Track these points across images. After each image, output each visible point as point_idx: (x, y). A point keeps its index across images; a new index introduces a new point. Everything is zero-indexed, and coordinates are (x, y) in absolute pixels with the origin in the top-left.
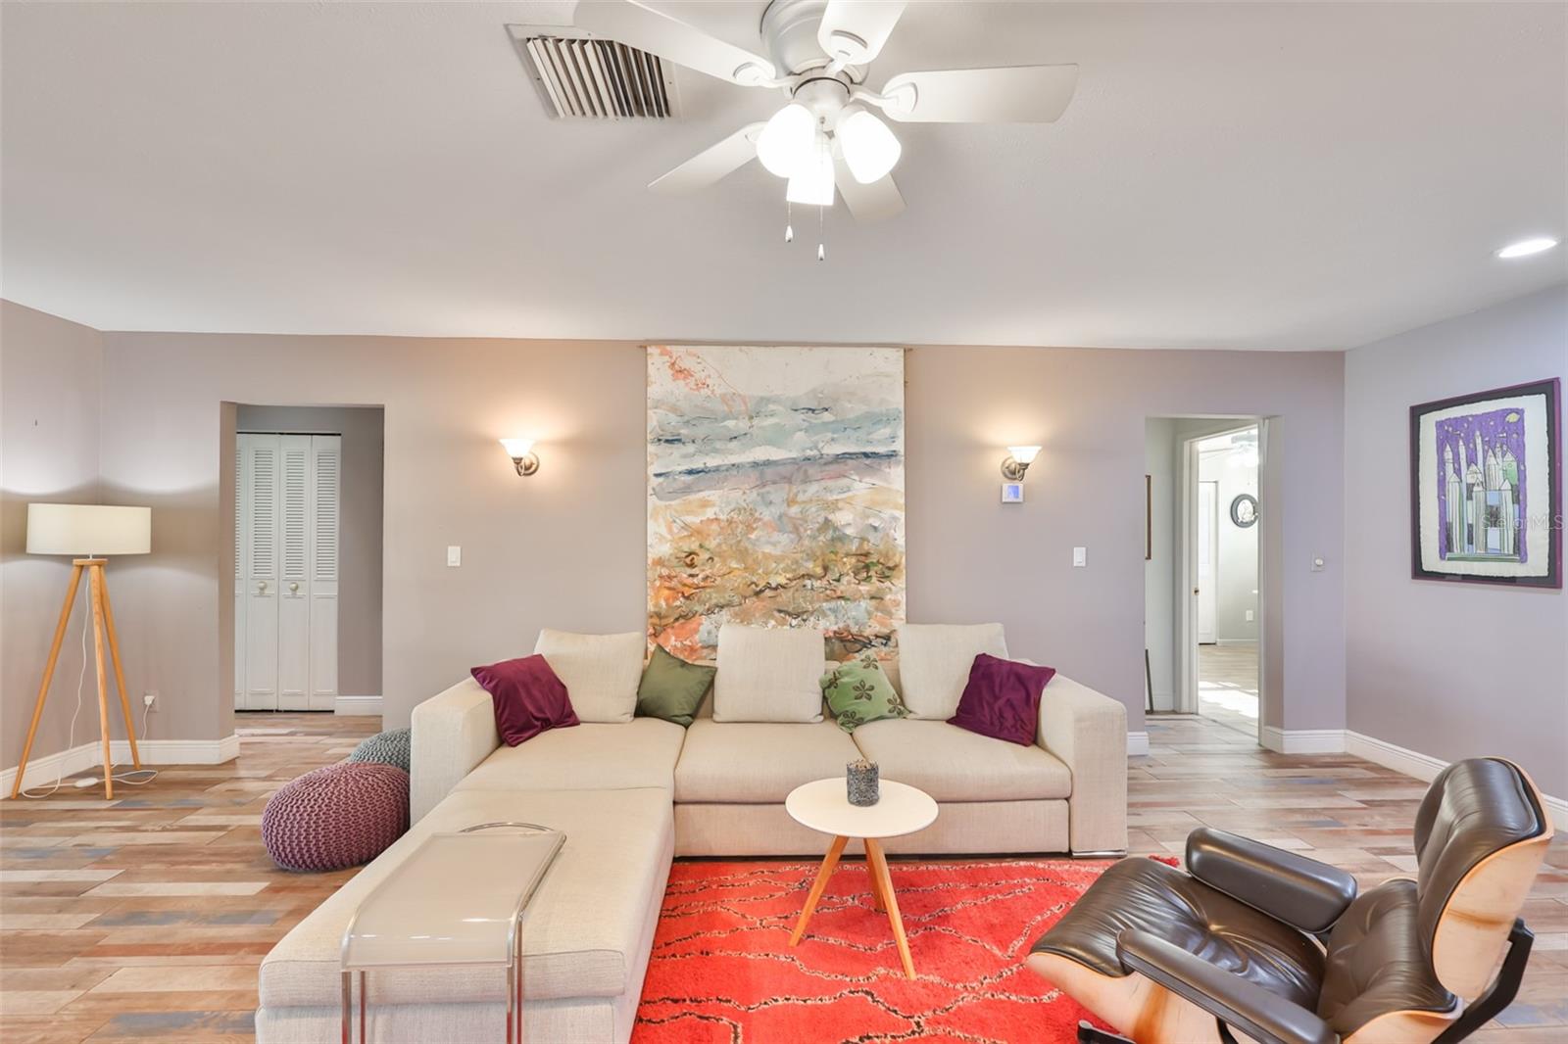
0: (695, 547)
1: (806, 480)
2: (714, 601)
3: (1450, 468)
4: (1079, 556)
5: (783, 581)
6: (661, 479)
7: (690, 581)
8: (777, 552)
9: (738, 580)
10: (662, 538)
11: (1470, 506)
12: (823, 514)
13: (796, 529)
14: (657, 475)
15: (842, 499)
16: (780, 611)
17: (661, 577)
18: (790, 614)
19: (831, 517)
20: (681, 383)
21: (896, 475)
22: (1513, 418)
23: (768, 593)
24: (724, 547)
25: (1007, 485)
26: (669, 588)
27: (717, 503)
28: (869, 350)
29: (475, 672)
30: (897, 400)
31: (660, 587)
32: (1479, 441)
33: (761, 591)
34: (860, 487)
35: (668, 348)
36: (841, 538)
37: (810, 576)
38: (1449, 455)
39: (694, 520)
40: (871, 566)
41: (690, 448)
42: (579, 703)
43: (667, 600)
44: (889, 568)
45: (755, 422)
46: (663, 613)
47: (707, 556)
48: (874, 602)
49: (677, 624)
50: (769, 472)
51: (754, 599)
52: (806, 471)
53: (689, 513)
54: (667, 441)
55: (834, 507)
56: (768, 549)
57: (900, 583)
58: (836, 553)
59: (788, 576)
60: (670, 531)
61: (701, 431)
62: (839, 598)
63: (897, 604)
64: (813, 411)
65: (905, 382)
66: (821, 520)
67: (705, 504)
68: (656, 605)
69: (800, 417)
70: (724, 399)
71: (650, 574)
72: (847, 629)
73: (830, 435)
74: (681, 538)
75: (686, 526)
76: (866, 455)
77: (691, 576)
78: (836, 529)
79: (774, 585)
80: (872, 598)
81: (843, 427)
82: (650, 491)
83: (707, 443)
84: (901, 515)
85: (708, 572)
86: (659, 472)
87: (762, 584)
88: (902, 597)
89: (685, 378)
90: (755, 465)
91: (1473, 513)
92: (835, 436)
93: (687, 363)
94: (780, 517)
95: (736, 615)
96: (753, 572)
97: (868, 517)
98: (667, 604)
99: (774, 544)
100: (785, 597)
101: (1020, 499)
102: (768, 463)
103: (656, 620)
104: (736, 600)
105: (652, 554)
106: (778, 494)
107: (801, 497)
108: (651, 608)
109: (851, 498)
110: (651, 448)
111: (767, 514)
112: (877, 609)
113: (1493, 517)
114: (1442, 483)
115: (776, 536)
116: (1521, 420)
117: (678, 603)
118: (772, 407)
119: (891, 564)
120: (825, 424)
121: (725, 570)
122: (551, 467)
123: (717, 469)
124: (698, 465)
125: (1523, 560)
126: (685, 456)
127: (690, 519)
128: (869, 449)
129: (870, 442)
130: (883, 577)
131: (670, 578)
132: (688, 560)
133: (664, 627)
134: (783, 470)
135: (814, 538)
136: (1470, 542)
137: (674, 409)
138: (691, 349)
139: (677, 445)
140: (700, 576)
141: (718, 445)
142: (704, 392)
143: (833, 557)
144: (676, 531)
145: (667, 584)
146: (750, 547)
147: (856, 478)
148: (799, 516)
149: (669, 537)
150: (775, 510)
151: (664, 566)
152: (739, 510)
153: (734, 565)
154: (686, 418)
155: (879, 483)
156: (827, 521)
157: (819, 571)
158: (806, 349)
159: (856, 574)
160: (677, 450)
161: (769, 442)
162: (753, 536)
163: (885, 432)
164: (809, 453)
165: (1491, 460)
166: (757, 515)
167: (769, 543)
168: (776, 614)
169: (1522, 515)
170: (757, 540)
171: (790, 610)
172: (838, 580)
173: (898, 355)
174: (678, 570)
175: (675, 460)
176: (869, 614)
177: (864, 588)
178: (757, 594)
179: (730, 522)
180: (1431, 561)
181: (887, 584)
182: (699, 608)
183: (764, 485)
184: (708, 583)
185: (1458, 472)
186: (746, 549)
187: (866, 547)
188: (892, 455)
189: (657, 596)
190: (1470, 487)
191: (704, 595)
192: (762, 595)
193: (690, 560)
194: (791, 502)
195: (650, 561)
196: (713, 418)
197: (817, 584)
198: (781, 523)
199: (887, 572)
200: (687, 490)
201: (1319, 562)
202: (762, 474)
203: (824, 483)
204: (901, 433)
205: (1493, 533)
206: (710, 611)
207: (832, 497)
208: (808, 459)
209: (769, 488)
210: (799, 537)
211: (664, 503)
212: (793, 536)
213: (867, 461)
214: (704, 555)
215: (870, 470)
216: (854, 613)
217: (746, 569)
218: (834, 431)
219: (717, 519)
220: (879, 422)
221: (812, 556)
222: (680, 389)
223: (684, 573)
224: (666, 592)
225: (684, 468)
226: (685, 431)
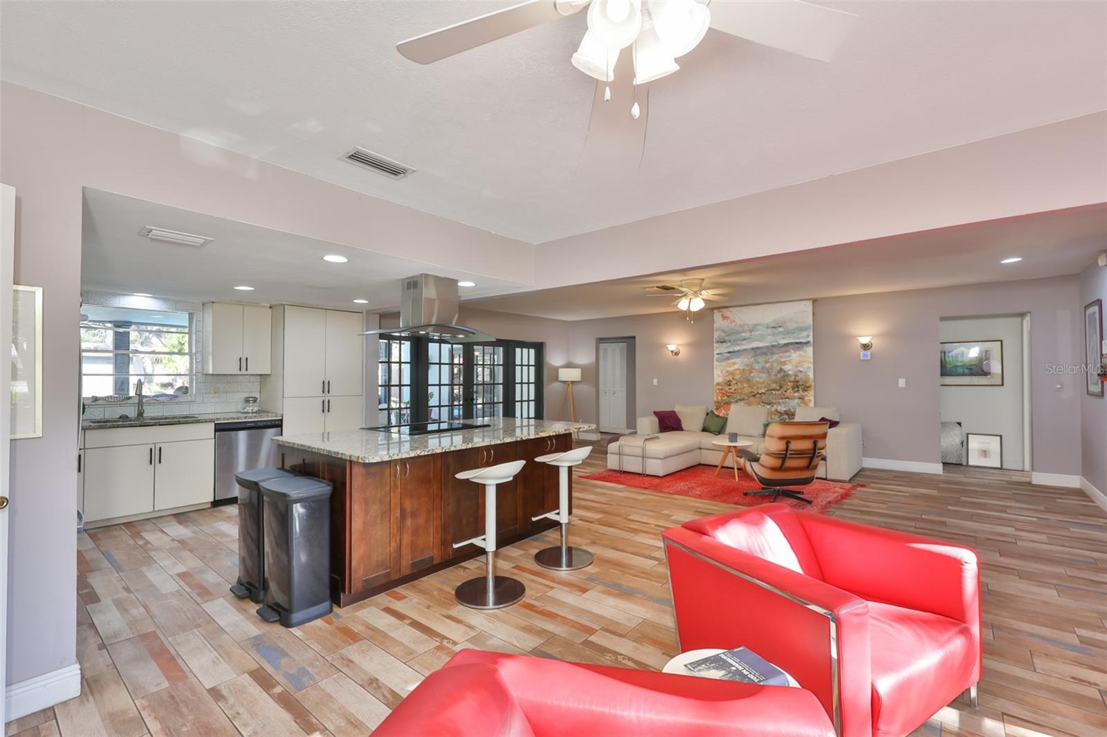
0: (731, 379)
1: (772, 354)
2: (738, 398)
4: (902, 383)
5: (763, 391)
6: (718, 356)
7: (729, 391)
8: (761, 380)
9: (747, 390)
10: (719, 376)
12: (779, 366)
13: (769, 372)
14: (718, 354)
15: (787, 360)
16: (763, 402)
17: (719, 389)
18: (766, 404)
19: (783, 367)
20: (725, 321)
21: (809, 350)
23: (758, 396)
24: (741, 379)
25: (862, 352)
26: (722, 393)
27: (738, 363)
28: (798, 302)
29: (654, 412)
30: (810, 321)
31: (718, 392)
34: (795, 356)
35: (721, 310)
36: (788, 375)
37: (774, 390)
39: (730, 369)
40: (800, 385)
41: (729, 344)
42: (684, 425)
43: (721, 397)
44: (808, 387)
45: (753, 333)
46: (720, 402)
48: (800, 400)
49: (725, 406)
50: (759, 352)
51: (753, 398)
52: (772, 351)
53: (730, 367)
54: (722, 342)
55: (784, 363)
56: (758, 380)
57: (811, 393)
59: (766, 389)
60: (722, 372)
61: (734, 337)
62: (786, 398)
63: (810, 401)
64: (774, 327)
65: (814, 314)
66: (778, 368)
67: (734, 363)
68: (717, 399)
69: (770, 330)
70: (740, 325)
71: (715, 388)
72: (789, 410)
73: (782, 336)
74: (726, 376)
75: (727, 372)
76: (797, 343)
77: (730, 389)
78: (785, 372)
79: (760, 393)
80: (800, 398)
81: (788, 333)
82: (715, 360)
83: (734, 342)
84: (812, 366)
85: (736, 388)
87: (756, 393)
88: (812, 397)
89: (727, 320)
90: (753, 349)
93: (727, 314)
94: (763, 368)
95: (746, 403)
96: (752, 388)
97: (798, 367)
98: (721, 399)
99: (760, 378)
100: (764, 397)
101: (869, 358)
102: (757, 348)
103: (717, 404)
104: (746, 398)
105: (716, 381)
106: (761, 359)
107: (770, 360)
108: (715, 399)
109: (791, 360)
110: (715, 345)
111: (757, 367)
112: (802, 403)
115: (761, 375)
117: (725, 398)
118: (759, 327)
119: (807, 385)
120: (780, 332)
121: (742, 387)
122: (684, 352)
123: (738, 351)
124: (731, 350)
126: (727, 347)
127: (729, 369)
128: (798, 341)
129: (799, 338)
130: (804, 390)
131: (722, 389)
133: (720, 407)
134: (764, 350)
135: (775, 375)
137: (723, 331)
138: (728, 309)
139: (724, 343)
140: (733, 389)
141: (739, 342)
142: (734, 324)
143: (784, 382)
144: (724, 373)
145: (721, 391)
146: (751, 379)
147: (793, 352)
148: (770, 367)
149: (721, 375)
150: (761, 365)
151: (720, 385)
152: (747, 365)
153: (745, 385)
154: (728, 333)
155: (803, 354)
156: (781, 369)
157: (778, 388)
158: (771, 305)
159: (793, 389)
160: (724, 345)
161: (758, 340)
162: (752, 375)
163: (805, 333)
164: (774, 343)
166: (754, 367)
167: (758, 377)
168: (761, 403)
170: (754, 376)
171: (766, 402)
172: (786, 391)
173: (810, 303)
174: (725, 387)
175: (723, 349)
176: (799, 405)
177: (796, 394)
178: (754, 396)
179: (744, 370)
181: (806, 393)
182: (733, 400)
183: (756, 356)
184: (736, 391)
187: (797, 378)
188: (808, 343)
189: (717, 396)
191: (735, 396)
192: (756, 396)
193: (729, 383)
194: (766, 362)
195: (715, 384)
196: (738, 333)
197: (777, 393)
198: (763, 370)
199: (806, 389)
200: (728, 358)
201: (1058, 386)
202: (755, 352)
203: (779, 355)
204: (811, 334)
206: (736, 402)
207: (782, 360)
208: (773, 346)
209: (758, 357)
210: (770, 375)
211: (719, 364)
212: (767, 375)
213: (798, 345)
214: (734, 382)
215: (799, 349)
216: (792, 404)
217: (750, 387)
218: (784, 335)
219: (738, 369)
220: (802, 330)
221: (775, 382)
222: (725, 324)
223: (727, 388)
224: (720, 395)
225: (726, 351)
226: (727, 338)
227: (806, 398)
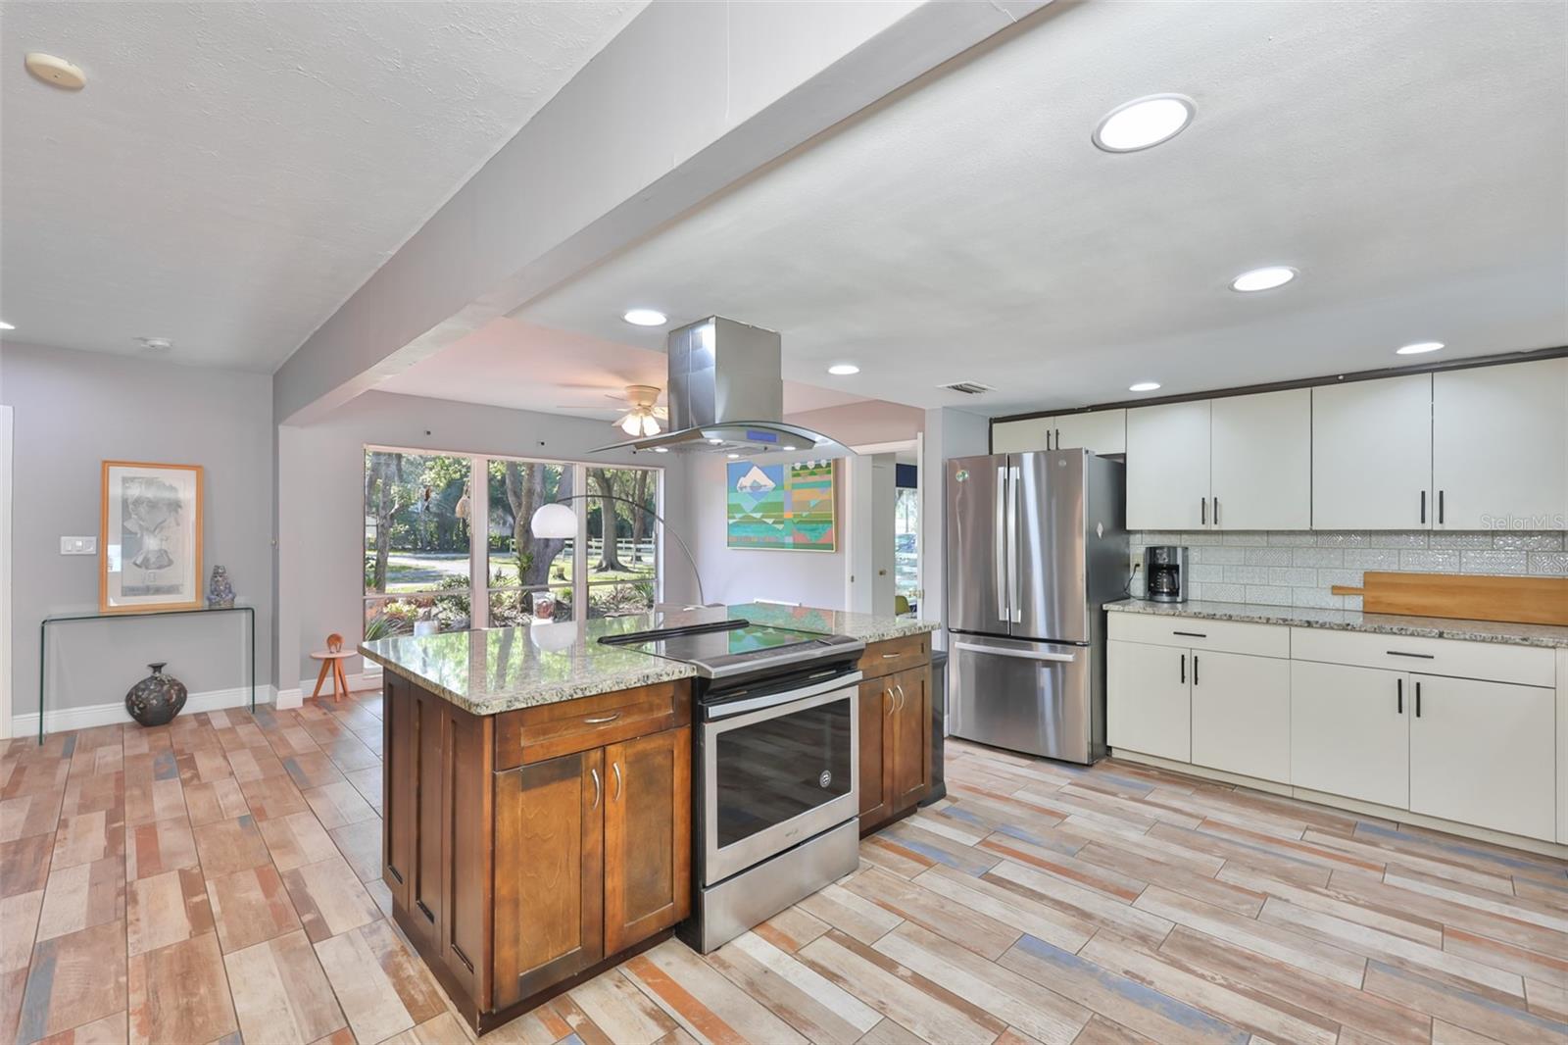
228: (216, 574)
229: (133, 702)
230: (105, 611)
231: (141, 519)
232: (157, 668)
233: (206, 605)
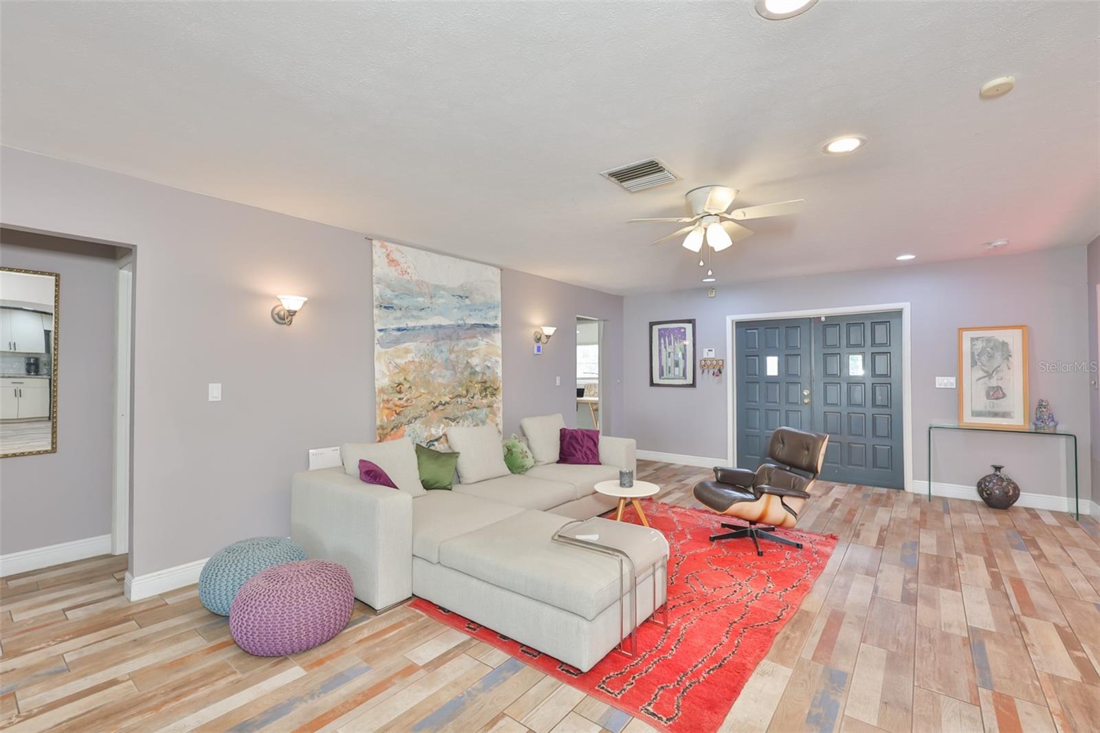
0: (402, 380)
1: (458, 339)
2: (412, 415)
3: (663, 346)
4: (558, 381)
5: (447, 399)
6: (382, 334)
7: (399, 402)
8: (445, 382)
9: (424, 401)
10: (383, 374)
11: (669, 360)
13: (454, 368)
14: (380, 330)
15: (475, 350)
16: (446, 418)
17: (383, 401)
18: (451, 419)
19: (469, 361)
20: (393, 269)
21: (498, 337)
22: (683, 330)
23: (441, 407)
24: (417, 380)
25: (535, 345)
26: (388, 409)
27: (414, 351)
28: (486, 266)
30: (498, 296)
31: (383, 408)
32: (672, 337)
33: (437, 407)
34: (482, 343)
35: (386, 243)
36: (474, 373)
37: (459, 396)
38: (662, 341)
39: (401, 362)
40: (487, 388)
41: (399, 314)
43: (387, 416)
44: (495, 390)
45: (434, 300)
46: (385, 426)
47: (408, 386)
48: (488, 409)
49: (392, 432)
50: (441, 332)
51: (433, 412)
52: (458, 333)
53: (398, 357)
54: (385, 307)
55: (470, 354)
56: (440, 380)
57: (500, 397)
58: (471, 382)
59: (451, 396)
60: (388, 367)
61: (405, 302)
62: (474, 408)
63: (499, 409)
64: (462, 297)
65: (502, 288)
66: (465, 362)
67: (407, 351)
68: (382, 420)
69: (455, 300)
70: (417, 283)
71: (378, 399)
73: (468, 312)
74: (395, 374)
75: (397, 366)
76: (485, 326)
77: (400, 399)
78: (472, 368)
79: (443, 403)
80: (489, 406)
81: (474, 309)
82: (376, 342)
83: (408, 311)
84: (500, 360)
85: (409, 396)
86: (380, 328)
87: (437, 402)
88: (501, 405)
89: (395, 266)
90: (434, 327)
91: (670, 362)
92: (471, 313)
93: (396, 256)
94: (446, 361)
95: (424, 423)
96: (433, 395)
97: (485, 361)
98: (388, 419)
99: (443, 377)
100: (448, 409)
101: (541, 353)
102: (440, 327)
103: (380, 431)
104: (424, 413)
105: (378, 385)
106: (445, 346)
107: (456, 349)
108: (378, 423)
109: (479, 350)
110: (376, 311)
111: (439, 358)
112: (490, 413)
113: (677, 365)
114: (660, 351)
115: (445, 372)
116: (685, 332)
117: (393, 418)
118: (441, 292)
119: (496, 387)
120: (467, 306)
121: (418, 394)
123: (414, 328)
124: (403, 326)
125: (686, 379)
126: (396, 319)
127: (398, 361)
128: (485, 323)
129: (486, 318)
130: (493, 395)
131: (388, 401)
132: (398, 389)
133: (385, 436)
134: (448, 332)
135: (462, 373)
136: (669, 372)
137: (389, 286)
138: (399, 247)
139: (391, 311)
140: (404, 399)
141: (414, 312)
142: (406, 277)
143: (471, 384)
144: (392, 369)
145: (387, 405)
146: (431, 379)
147: (480, 338)
148: (455, 360)
149: (388, 374)
150: (445, 355)
151: (384, 393)
152: (425, 356)
153: (422, 391)
154: (396, 293)
155: (490, 342)
156: (468, 362)
157: (464, 392)
159: (481, 394)
160: (391, 314)
161: (441, 314)
162: (432, 372)
163: (492, 313)
164: (460, 322)
165: (676, 344)
166: (434, 359)
167: (440, 376)
168: (444, 420)
169: (685, 362)
170: (435, 374)
171: (451, 417)
173: (498, 272)
174: (392, 395)
175: (390, 321)
176: (487, 415)
177: (485, 401)
178: (435, 408)
179: (420, 363)
180: (656, 380)
181: (494, 398)
182: (404, 420)
183: (438, 341)
184: (409, 403)
185: (665, 347)
186: (429, 381)
187: (485, 378)
188: (495, 327)
189: (381, 415)
190: (669, 353)
191: (407, 411)
192: (437, 409)
193: (398, 388)
194: (451, 351)
195: (377, 390)
196: (409, 293)
197: (464, 400)
198: (446, 364)
199: (494, 392)
200: (397, 342)
202: (437, 332)
203: (466, 341)
204: (500, 315)
205: (677, 369)
206: (409, 422)
207: (470, 349)
208: (459, 326)
209: (441, 342)
210: (456, 373)
211: (383, 350)
212: (452, 372)
213: (485, 329)
214: (407, 385)
215: (486, 334)
216: (481, 416)
217: (429, 393)
218: (471, 311)
219: (413, 361)
220: (490, 308)
221: (461, 384)
222: (392, 273)
223: (396, 397)
224: (386, 411)
225: (395, 326)
226: (395, 302)
227: (495, 405)
228: (1040, 406)
229: (982, 487)
230: (962, 425)
231: (982, 364)
232: (998, 468)
233: (1033, 428)
